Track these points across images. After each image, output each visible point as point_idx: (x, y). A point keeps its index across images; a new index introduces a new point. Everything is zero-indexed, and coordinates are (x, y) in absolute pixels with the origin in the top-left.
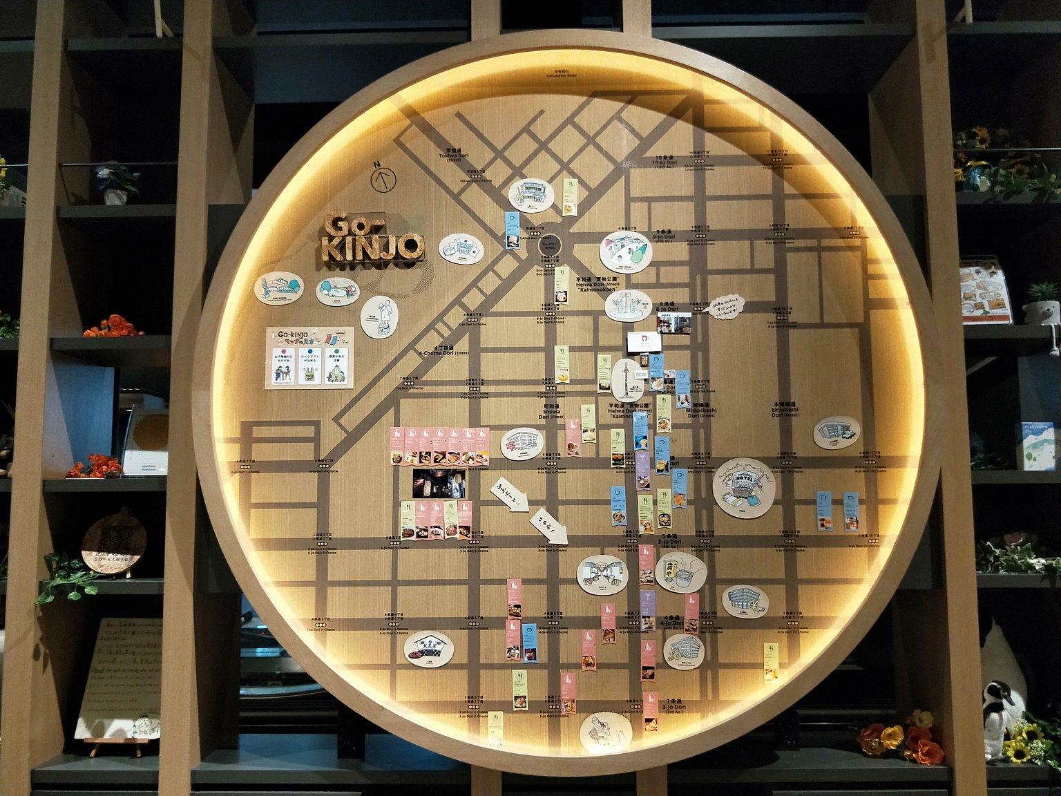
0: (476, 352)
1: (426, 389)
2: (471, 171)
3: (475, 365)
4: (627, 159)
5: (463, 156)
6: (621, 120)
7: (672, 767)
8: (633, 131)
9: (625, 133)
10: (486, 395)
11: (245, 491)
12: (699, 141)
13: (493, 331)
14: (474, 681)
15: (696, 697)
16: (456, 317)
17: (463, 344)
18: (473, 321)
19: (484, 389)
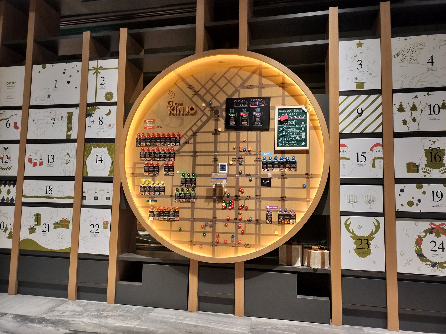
0: (195, 143)
1: (181, 154)
2: (195, 92)
3: (195, 147)
4: (239, 86)
5: (193, 87)
6: (238, 75)
7: (246, 262)
8: (241, 78)
9: (239, 78)
10: (197, 156)
11: (133, 182)
12: (260, 80)
13: (200, 137)
14: (192, 236)
15: (254, 243)
16: (190, 133)
17: (192, 141)
18: (194, 134)
19: (197, 154)
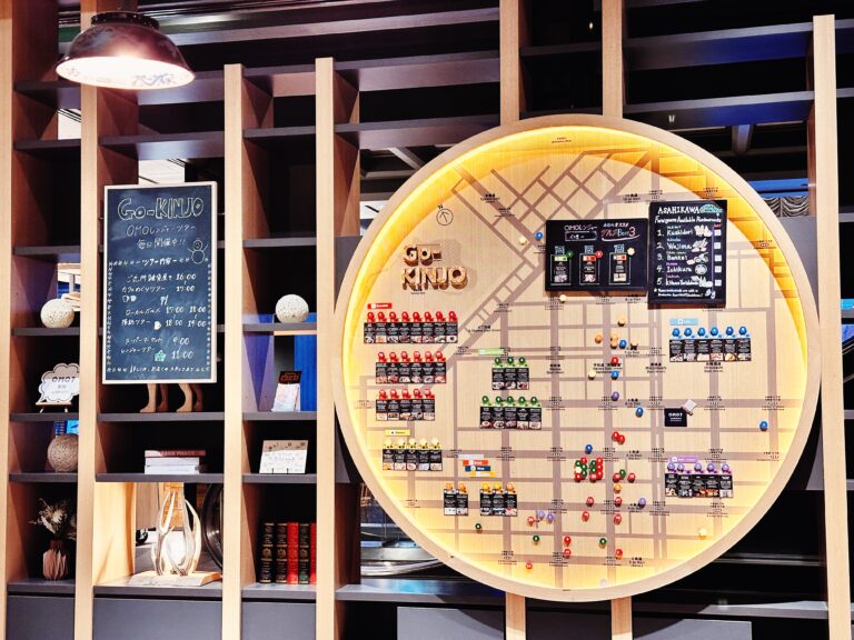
0: (505, 330)
1: (473, 355)
2: (501, 209)
3: (505, 339)
4: (605, 198)
5: (496, 199)
6: (602, 171)
7: (636, 599)
8: (610, 178)
9: (604, 178)
11: (363, 420)
12: (655, 183)
13: (516, 316)
14: (507, 541)
15: (652, 556)
16: (492, 307)
17: (497, 325)
18: (503, 308)
19: (511, 354)
